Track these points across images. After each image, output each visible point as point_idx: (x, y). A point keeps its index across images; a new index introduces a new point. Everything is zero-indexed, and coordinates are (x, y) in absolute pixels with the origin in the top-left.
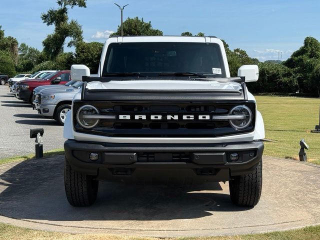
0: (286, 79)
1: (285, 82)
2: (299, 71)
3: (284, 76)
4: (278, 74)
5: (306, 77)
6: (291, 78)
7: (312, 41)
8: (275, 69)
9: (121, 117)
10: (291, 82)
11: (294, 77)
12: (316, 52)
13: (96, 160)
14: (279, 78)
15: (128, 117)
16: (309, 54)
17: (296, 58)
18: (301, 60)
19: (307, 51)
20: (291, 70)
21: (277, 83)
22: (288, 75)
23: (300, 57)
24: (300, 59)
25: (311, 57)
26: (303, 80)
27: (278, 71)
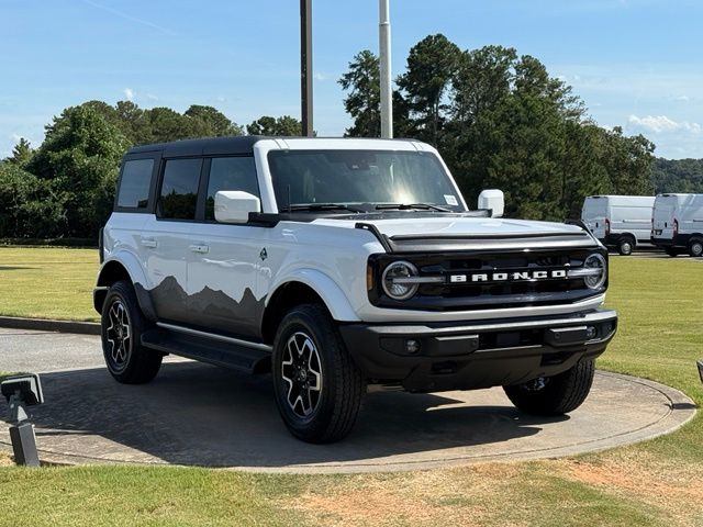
0: (36, 204)
1: (34, 213)
2: (65, 187)
3: (32, 197)
4: (16, 193)
5: (83, 201)
6: (49, 201)
7: (89, 117)
8: (7, 181)
9: (454, 279)
10: (48, 212)
11: (54, 200)
12: (101, 142)
13: (416, 352)
14: (19, 203)
15: (463, 278)
16: (85, 145)
17: (56, 156)
18: (68, 160)
19: (80, 140)
20: (47, 184)
21: (15, 215)
22: (39, 195)
23: (65, 152)
24: (65, 157)
25: (89, 152)
26: (77, 207)
27: (14, 185)
